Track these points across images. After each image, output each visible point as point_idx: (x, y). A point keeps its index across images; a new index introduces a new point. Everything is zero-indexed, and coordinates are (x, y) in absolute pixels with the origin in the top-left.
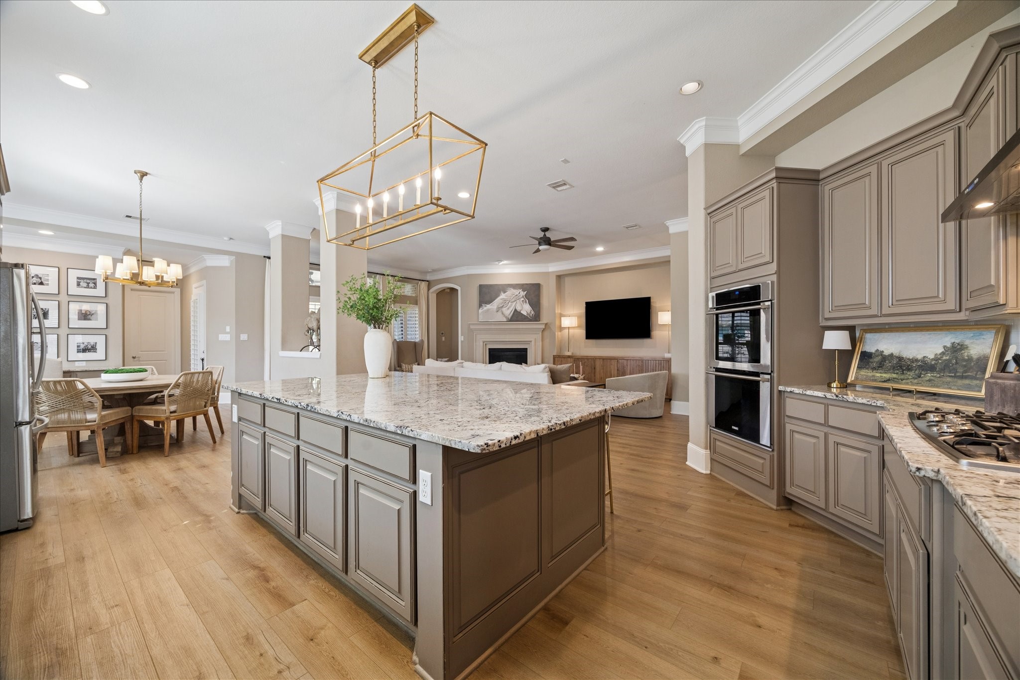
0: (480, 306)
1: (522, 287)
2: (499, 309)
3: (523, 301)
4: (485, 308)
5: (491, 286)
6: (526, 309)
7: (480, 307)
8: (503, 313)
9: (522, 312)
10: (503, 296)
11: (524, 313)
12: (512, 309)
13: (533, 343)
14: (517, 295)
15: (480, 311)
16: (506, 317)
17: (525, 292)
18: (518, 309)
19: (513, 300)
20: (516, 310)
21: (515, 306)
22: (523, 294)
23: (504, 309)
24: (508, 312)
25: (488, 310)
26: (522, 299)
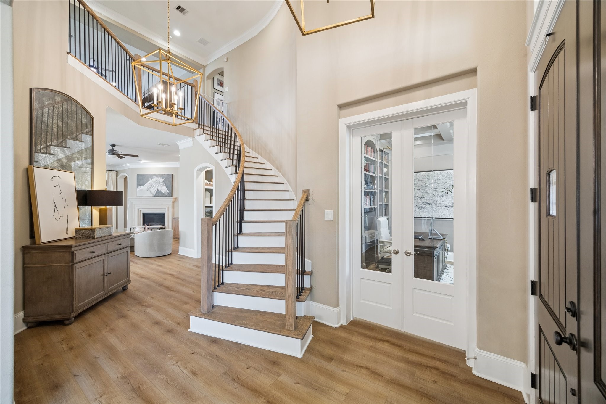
0: (137, 187)
1: (161, 176)
2: (148, 189)
3: (162, 184)
4: (140, 189)
5: (144, 175)
6: (164, 189)
7: (137, 188)
8: (150, 192)
9: (161, 191)
10: (150, 181)
11: (163, 192)
12: (156, 189)
13: (167, 210)
14: (159, 181)
15: (138, 190)
16: (152, 194)
17: (164, 179)
18: (160, 189)
19: (157, 184)
20: (158, 190)
21: (158, 187)
22: (162, 180)
23: (151, 189)
24: (154, 191)
25: (142, 189)
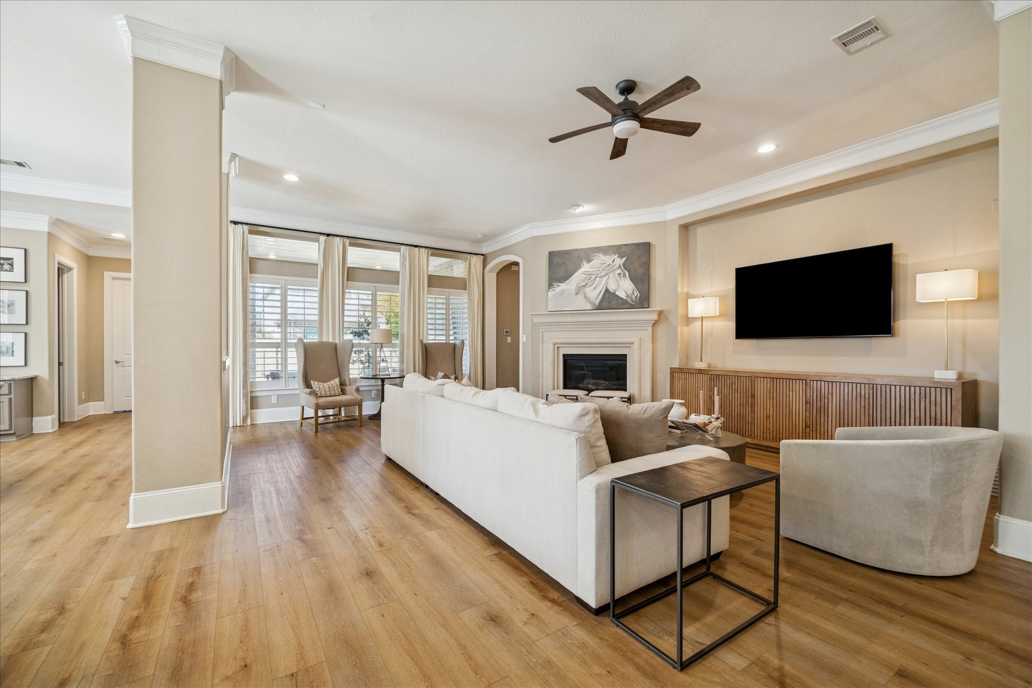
0: (550, 286)
1: (618, 250)
2: (579, 290)
3: (620, 274)
4: (558, 289)
5: (567, 252)
6: (625, 288)
7: (549, 288)
8: (585, 297)
9: (617, 293)
10: (586, 267)
11: (622, 294)
12: (600, 289)
13: (636, 346)
14: (609, 265)
15: (550, 294)
16: (591, 303)
17: (624, 259)
18: (612, 288)
19: (603, 273)
20: (607, 291)
21: (607, 283)
22: (619, 261)
23: (588, 290)
24: (595, 294)
25: (562, 292)
26: (619, 271)
